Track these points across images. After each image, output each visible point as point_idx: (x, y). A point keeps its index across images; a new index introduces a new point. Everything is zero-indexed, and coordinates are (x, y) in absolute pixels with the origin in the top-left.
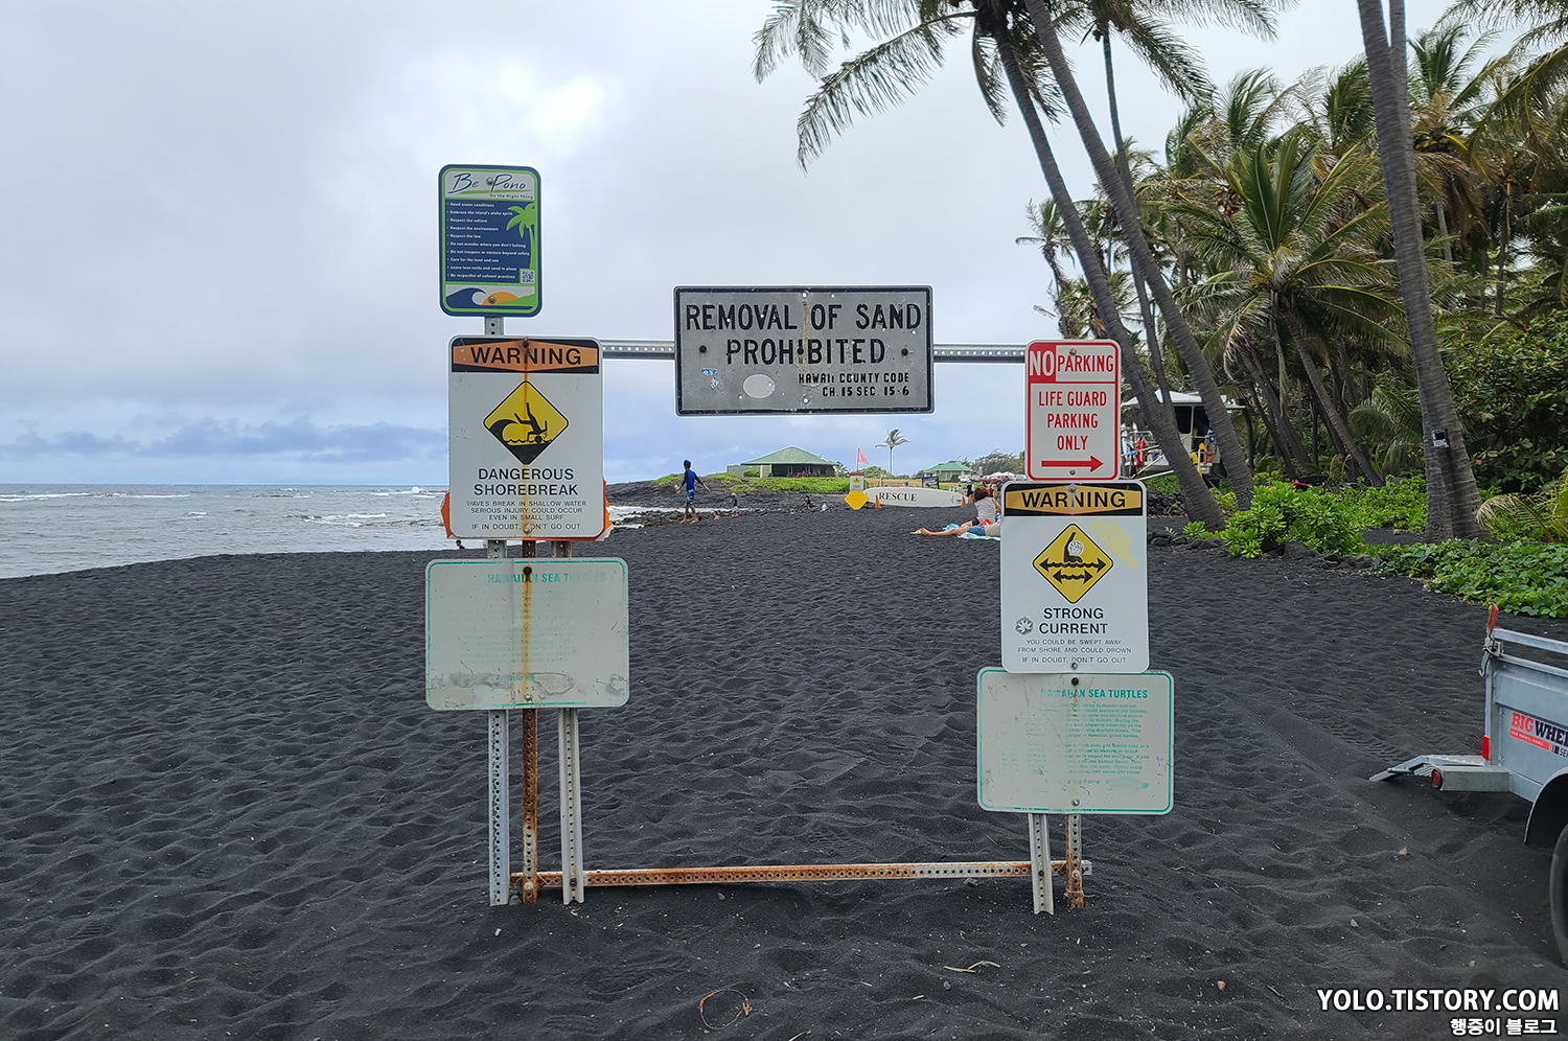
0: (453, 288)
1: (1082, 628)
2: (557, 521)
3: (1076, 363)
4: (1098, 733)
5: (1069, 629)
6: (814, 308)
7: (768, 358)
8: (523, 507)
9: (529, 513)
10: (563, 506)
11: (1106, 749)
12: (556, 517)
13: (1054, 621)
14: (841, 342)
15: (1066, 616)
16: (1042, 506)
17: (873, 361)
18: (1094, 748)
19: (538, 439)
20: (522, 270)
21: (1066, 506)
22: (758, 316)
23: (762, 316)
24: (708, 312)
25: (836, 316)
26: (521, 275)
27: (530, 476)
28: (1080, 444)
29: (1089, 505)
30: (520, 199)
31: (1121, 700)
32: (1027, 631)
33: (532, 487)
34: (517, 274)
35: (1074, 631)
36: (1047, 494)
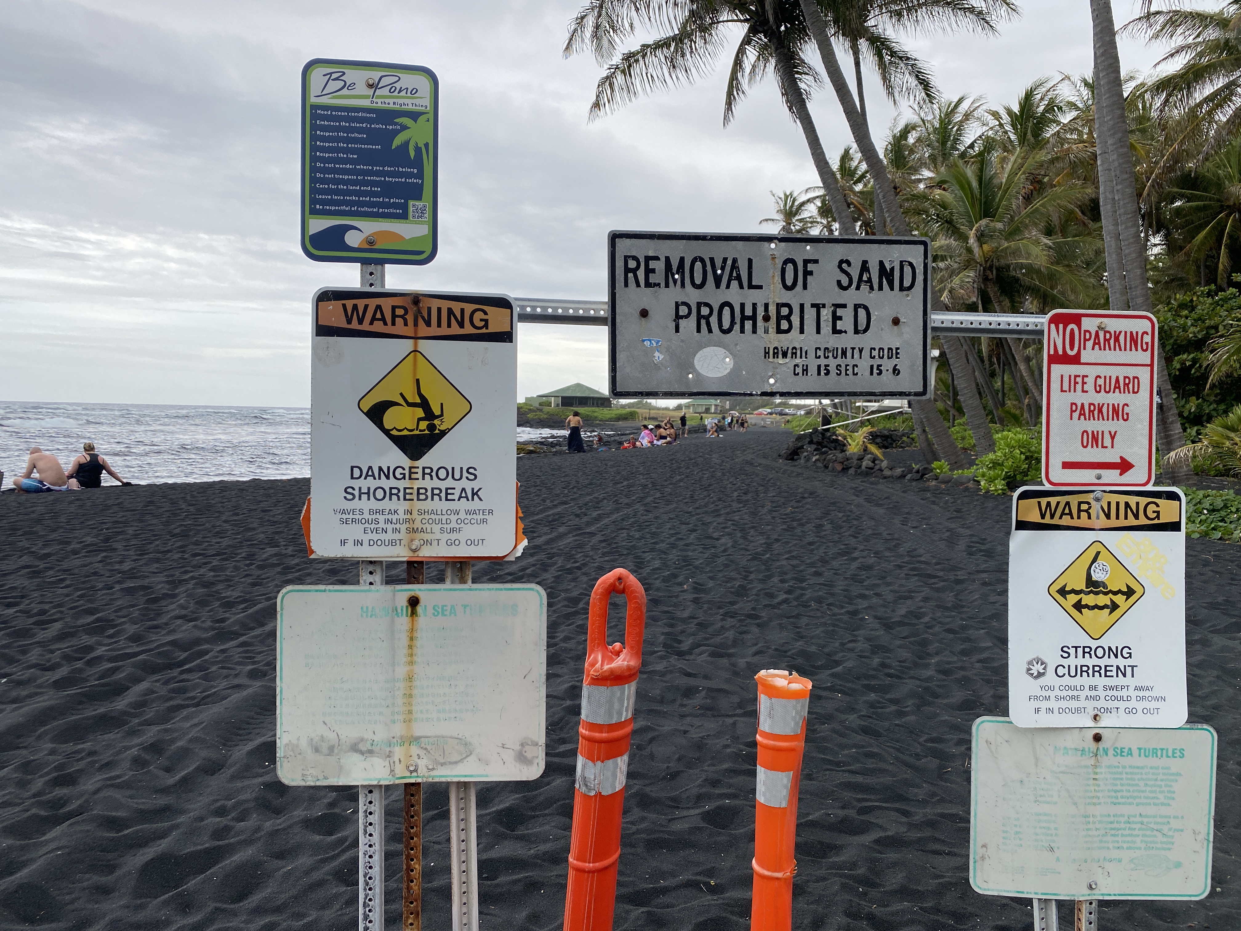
0: (318, 224)
1: (1106, 671)
2: (454, 536)
3: (1105, 340)
4: (1123, 800)
5: (1090, 672)
6: (786, 262)
7: (726, 325)
8: (409, 516)
9: (418, 525)
10: (462, 515)
11: (1132, 819)
12: (452, 530)
13: (1072, 661)
14: (818, 307)
15: (1087, 655)
16: (1061, 518)
17: (857, 332)
18: (1116, 819)
19: (432, 427)
20: (411, 203)
21: (1089, 518)
22: (714, 272)
23: (719, 272)
24: (652, 264)
25: (811, 273)
26: (411, 209)
27: (420, 475)
28: (1107, 441)
29: (1117, 518)
30: (410, 107)
31: (1152, 761)
32: (1040, 675)
33: (422, 491)
34: (405, 207)
35: (1097, 674)
36: (1068, 503)
